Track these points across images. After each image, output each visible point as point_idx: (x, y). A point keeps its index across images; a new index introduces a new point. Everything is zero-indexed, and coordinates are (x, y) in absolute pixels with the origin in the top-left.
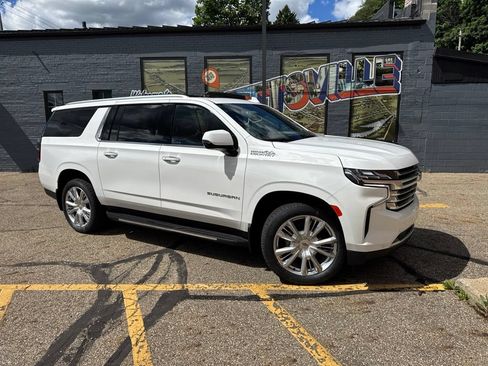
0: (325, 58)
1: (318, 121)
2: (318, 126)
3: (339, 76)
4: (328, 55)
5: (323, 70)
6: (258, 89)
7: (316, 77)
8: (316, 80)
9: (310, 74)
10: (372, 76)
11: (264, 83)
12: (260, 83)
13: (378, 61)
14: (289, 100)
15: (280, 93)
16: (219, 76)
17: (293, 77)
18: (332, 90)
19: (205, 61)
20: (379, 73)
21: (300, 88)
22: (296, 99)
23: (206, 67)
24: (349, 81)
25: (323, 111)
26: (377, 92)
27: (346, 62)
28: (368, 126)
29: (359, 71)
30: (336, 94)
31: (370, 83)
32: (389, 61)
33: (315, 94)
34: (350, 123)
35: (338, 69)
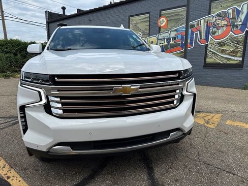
1: (237, 48)
2: (237, 52)
5: (245, 6)
6: (192, 27)
7: (238, 12)
8: (238, 16)
9: (233, 11)
14: (214, 33)
15: (207, 28)
16: (168, 21)
17: (218, 15)
19: (160, 13)
21: (224, 22)
22: (220, 32)
23: (160, 16)
25: (243, 40)
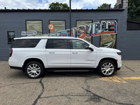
0: (91, 21)
3: (96, 27)
4: (92, 20)
5: (91, 25)
6: (68, 31)
7: (88, 27)
8: (88, 29)
9: (86, 27)
10: (107, 28)
11: (71, 29)
12: (69, 30)
13: (109, 23)
14: (79, 36)
15: (76, 33)
16: (54, 27)
17: (80, 28)
18: (94, 32)
19: (49, 22)
20: (109, 26)
21: (83, 31)
22: (81, 35)
23: (49, 23)
24: (99, 29)
25: (91, 39)
26: (109, 33)
27: (98, 22)
28: (106, 44)
29: (103, 26)
30: (95, 34)
31: (107, 30)
32: (113, 23)
33: (88, 33)
34: (100, 44)
35: (95, 25)
